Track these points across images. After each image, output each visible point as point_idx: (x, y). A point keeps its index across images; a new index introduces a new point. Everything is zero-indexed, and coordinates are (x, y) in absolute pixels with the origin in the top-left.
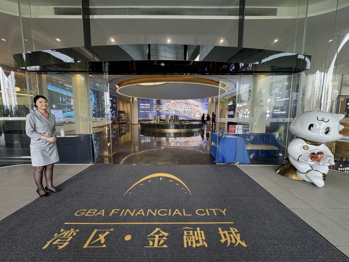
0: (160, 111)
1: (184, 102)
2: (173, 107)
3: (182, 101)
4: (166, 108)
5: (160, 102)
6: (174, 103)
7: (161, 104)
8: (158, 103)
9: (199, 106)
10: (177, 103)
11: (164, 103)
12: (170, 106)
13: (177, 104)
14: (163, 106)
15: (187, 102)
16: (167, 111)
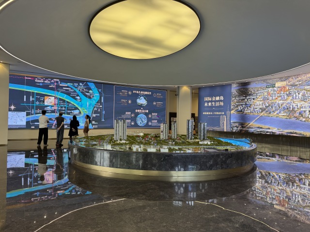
0: (247, 111)
2: (280, 98)
4: (261, 103)
5: (247, 89)
6: (282, 89)
7: (250, 95)
8: (242, 92)
10: (293, 85)
11: (258, 90)
12: (271, 98)
13: (293, 90)
14: (254, 99)
16: (263, 110)
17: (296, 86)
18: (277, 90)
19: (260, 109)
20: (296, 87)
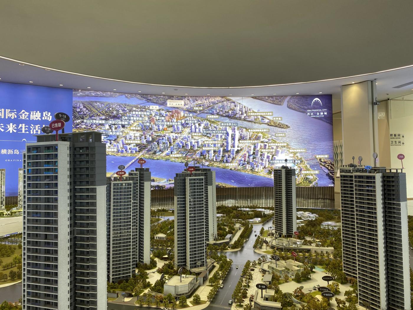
0: (109, 149)
1: (223, 107)
2: (171, 129)
3: (214, 103)
4: (137, 134)
6: (174, 113)
7: (115, 117)
9: (287, 127)
10: (190, 111)
11: (130, 111)
12: (155, 127)
13: (191, 119)
15: (233, 110)
17: (195, 112)
18: (166, 115)
19: (137, 145)
20: (196, 114)
